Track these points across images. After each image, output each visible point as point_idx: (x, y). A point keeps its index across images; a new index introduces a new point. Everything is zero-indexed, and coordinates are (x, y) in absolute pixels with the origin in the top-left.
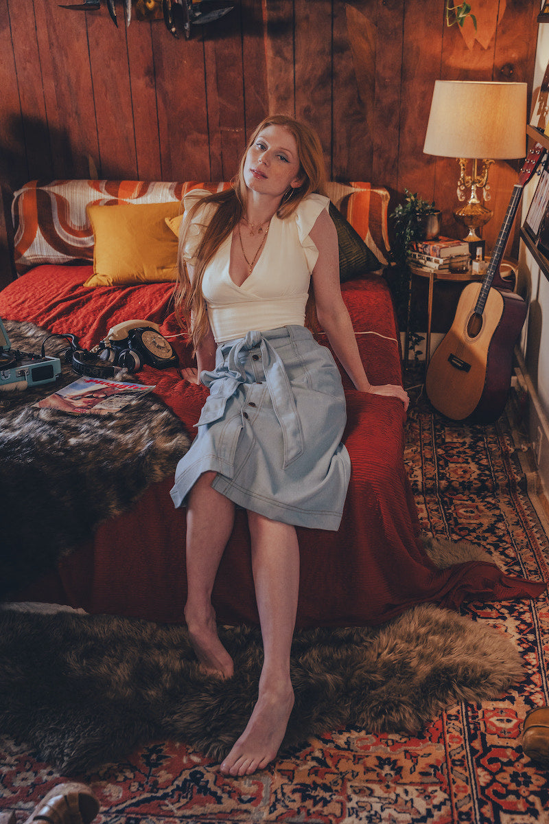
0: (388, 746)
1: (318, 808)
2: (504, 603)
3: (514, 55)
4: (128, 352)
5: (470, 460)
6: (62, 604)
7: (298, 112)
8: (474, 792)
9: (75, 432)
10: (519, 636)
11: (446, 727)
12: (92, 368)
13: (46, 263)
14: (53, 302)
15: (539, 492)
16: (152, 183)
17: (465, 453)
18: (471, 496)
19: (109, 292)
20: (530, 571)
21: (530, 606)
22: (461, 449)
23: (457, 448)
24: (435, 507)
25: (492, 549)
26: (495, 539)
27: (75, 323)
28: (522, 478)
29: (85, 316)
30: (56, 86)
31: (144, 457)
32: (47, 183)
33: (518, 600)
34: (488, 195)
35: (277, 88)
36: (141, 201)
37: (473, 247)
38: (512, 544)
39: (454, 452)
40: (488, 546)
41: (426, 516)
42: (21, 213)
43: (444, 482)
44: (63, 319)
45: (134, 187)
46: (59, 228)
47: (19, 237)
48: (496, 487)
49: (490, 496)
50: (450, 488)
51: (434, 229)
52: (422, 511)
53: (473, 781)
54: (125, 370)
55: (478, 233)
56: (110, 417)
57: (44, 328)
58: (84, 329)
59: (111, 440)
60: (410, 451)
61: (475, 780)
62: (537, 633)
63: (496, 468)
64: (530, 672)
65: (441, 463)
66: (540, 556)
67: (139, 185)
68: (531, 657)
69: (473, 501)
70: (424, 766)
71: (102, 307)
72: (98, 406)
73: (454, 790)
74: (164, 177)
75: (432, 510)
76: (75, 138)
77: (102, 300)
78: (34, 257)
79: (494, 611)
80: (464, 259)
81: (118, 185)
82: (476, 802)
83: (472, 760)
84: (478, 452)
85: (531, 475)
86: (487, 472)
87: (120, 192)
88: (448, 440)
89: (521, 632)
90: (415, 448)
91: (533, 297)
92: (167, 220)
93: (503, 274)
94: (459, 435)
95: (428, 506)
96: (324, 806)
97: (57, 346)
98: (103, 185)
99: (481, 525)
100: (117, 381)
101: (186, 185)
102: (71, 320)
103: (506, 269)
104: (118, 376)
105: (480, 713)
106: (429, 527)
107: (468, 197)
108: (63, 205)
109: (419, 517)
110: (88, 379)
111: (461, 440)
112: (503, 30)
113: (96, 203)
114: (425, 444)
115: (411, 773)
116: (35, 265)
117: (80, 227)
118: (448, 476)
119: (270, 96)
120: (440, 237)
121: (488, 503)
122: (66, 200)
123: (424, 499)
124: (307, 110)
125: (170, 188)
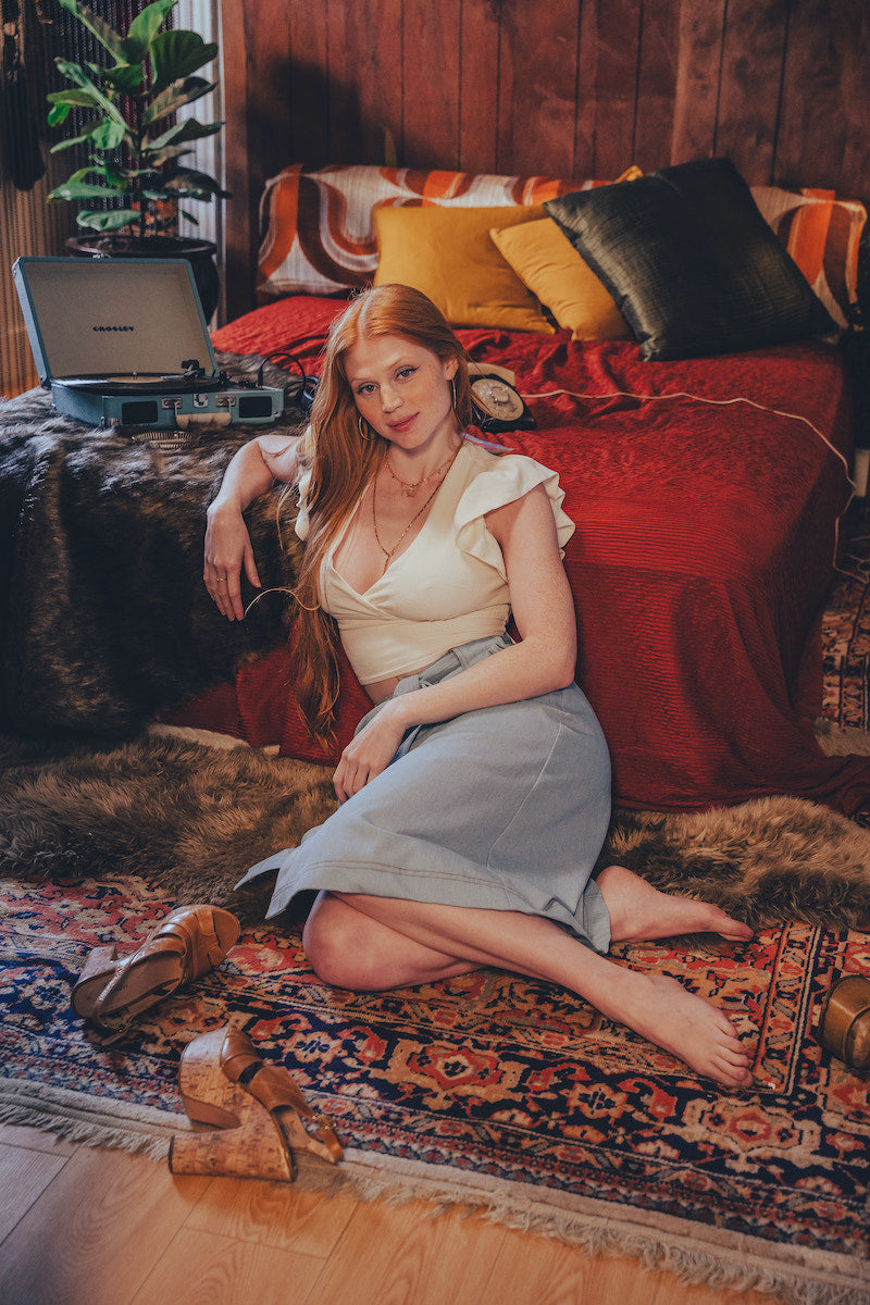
0: (685, 962)
1: (559, 1014)
7: (726, 66)
8: (800, 1031)
11: (781, 956)
13: (301, 293)
16: (478, 177)
24: (856, 692)
30: (348, 15)
32: (318, 168)
35: (696, 26)
36: (459, 202)
41: (837, 702)
42: (273, 211)
44: (308, 359)
45: (451, 181)
46: (327, 239)
47: (267, 249)
52: (832, 694)
53: (802, 1019)
60: (837, 618)
61: (806, 1018)
67: (458, 178)
70: (731, 991)
73: (770, 1022)
74: (497, 170)
75: (849, 696)
76: (368, 98)
78: (287, 283)
81: (426, 177)
82: (799, 1041)
83: (809, 995)
87: (428, 186)
90: (845, 615)
92: (493, 233)
95: (844, 690)
96: (566, 1014)
98: (402, 175)
101: (532, 182)
105: (841, 947)
106: (836, 715)
108: (337, 202)
109: (825, 702)
113: (389, 203)
115: (710, 995)
116: (286, 295)
117: (360, 239)
119: (682, 39)
122: (343, 197)
123: (841, 680)
124: (741, 64)
125: (506, 186)
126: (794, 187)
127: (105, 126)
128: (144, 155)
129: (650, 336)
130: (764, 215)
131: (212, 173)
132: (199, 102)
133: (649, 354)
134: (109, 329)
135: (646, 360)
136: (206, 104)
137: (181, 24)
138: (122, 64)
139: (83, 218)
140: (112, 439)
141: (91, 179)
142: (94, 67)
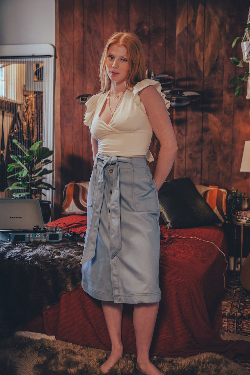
13: (74, 214)
32: (79, 182)
41: (227, 326)
42: (67, 193)
47: (65, 203)
50: (242, 316)
51: (246, 206)
52: (225, 324)
60: (227, 303)
65: (241, 308)
75: (231, 324)
78: (70, 212)
88: (247, 300)
90: (229, 302)
95: (229, 323)
106: (227, 330)
109: (223, 326)
114: (235, 301)
116: (69, 215)
122: (85, 189)
123: (228, 320)
124: (191, 155)
126: (207, 185)
127: (22, 171)
128: (32, 179)
129: (169, 223)
130: (200, 192)
131: (51, 184)
132: (48, 165)
133: (169, 227)
134: (15, 218)
135: (168, 229)
136: (50, 165)
137: (45, 146)
138: (28, 155)
139: (14, 195)
140: (11, 245)
141: (18, 185)
142: (20, 156)
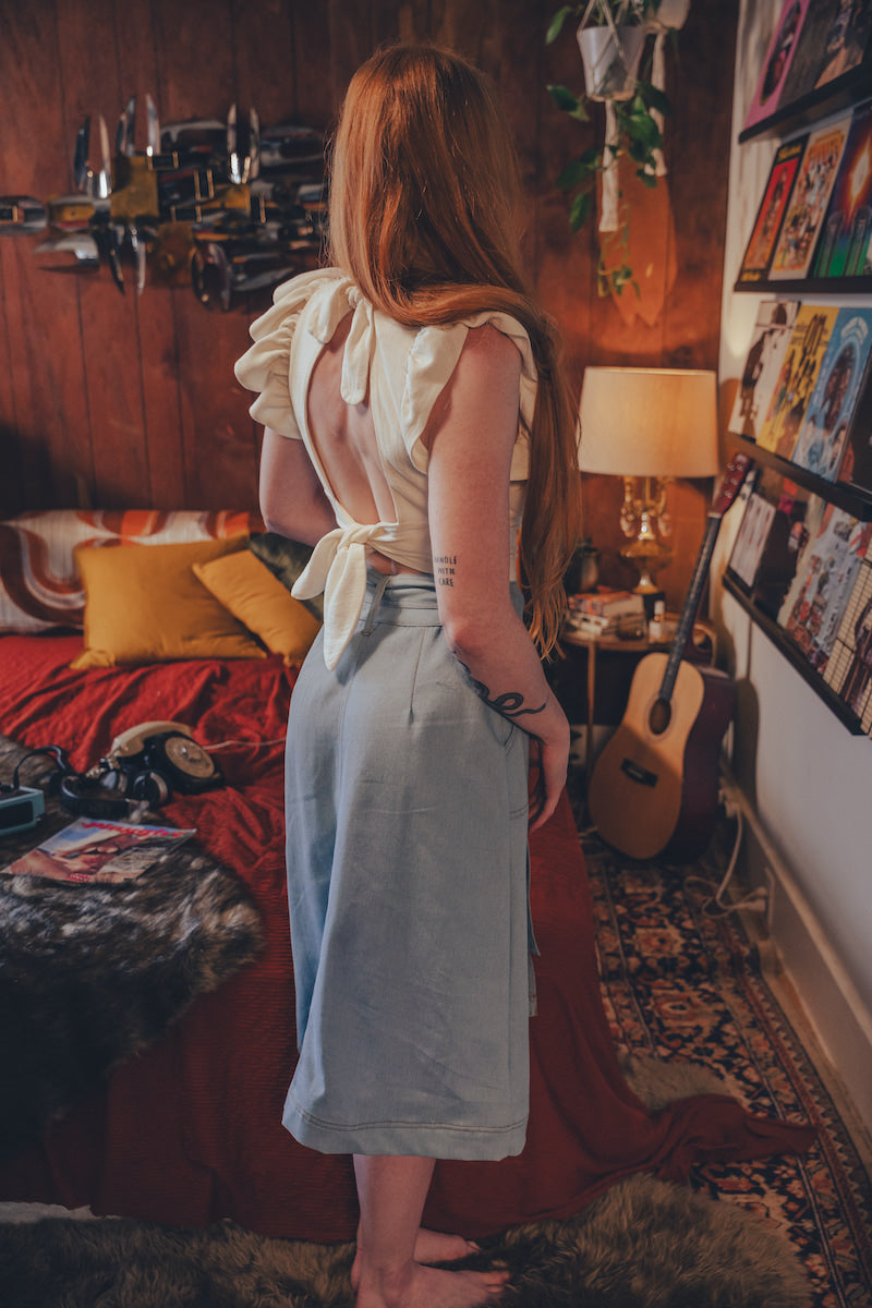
2: (756, 1165)
3: (691, 335)
4: (148, 776)
5: (666, 922)
6: (48, 1203)
9: (72, 914)
10: (789, 1224)
12: (95, 804)
13: (11, 633)
14: (26, 694)
15: (778, 972)
16: (171, 515)
17: (657, 910)
18: (679, 981)
19: (110, 677)
20: (787, 1106)
21: (796, 1167)
22: (652, 905)
23: (645, 902)
24: (625, 1003)
25: (723, 1070)
26: (725, 1052)
27: (60, 727)
28: (752, 951)
29: (76, 717)
30: (31, 377)
31: (184, 952)
33: (778, 1160)
34: (667, 528)
36: (157, 539)
37: (649, 601)
38: (750, 1060)
39: (642, 909)
40: (716, 1066)
41: (614, 1017)
43: (634, 961)
44: (41, 722)
45: (146, 519)
46: (31, 581)
48: (713, 965)
49: (706, 980)
50: (644, 967)
51: (591, 576)
54: (144, 804)
55: (653, 581)
56: (128, 886)
57: (12, 738)
58: (76, 737)
59: (131, 926)
62: (817, 1217)
63: (708, 934)
64: (818, 1290)
65: (625, 927)
66: (797, 1079)
67: (152, 517)
68: (816, 1261)
69: (681, 989)
71: (101, 701)
72: (106, 869)
74: (188, 504)
75: (622, 1007)
76: (58, 449)
77: (100, 690)
79: (743, 1179)
80: (639, 618)
81: (122, 516)
84: (676, 909)
85: (763, 945)
86: (695, 941)
87: (125, 526)
88: (629, 890)
89: (790, 1216)
91: (741, 672)
92: (196, 569)
93: (697, 640)
94: (645, 882)
95: (615, 1000)
97: (35, 767)
98: (98, 517)
99: (699, 1029)
100: (134, 825)
101: (222, 516)
102: (53, 724)
103: (701, 632)
104: (135, 816)
106: (621, 1036)
107: (638, 531)
108: (38, 546)
110: (88, 821)
111: (649, 891)
112: (673, 301)
113: (88, 544)
117: (64, 579)
118: (637, 948)
120: (600, 588)
121: (705, 991)
122: (43, 541)
123: (608, 988)
125: (200, 521)
